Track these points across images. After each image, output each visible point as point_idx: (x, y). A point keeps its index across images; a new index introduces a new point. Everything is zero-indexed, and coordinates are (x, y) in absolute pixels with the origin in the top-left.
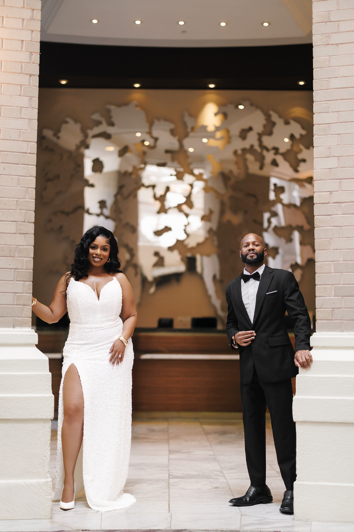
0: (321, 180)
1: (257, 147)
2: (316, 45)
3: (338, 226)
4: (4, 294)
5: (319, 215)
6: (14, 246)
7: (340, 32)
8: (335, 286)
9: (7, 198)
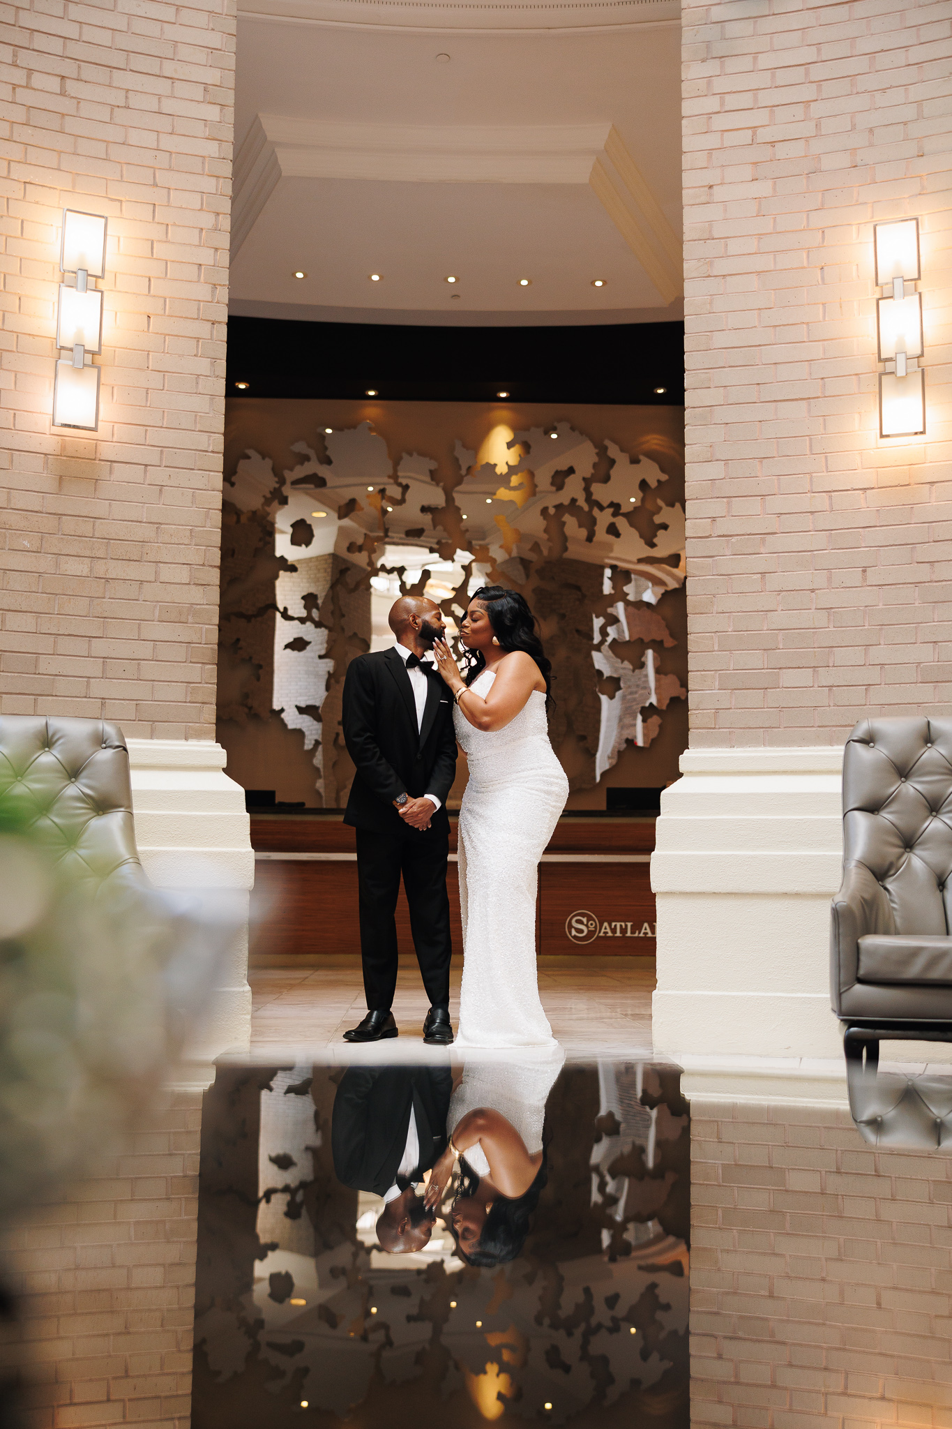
0: (697, 499)
1: (581, 502)
2: (689, 277)
3: (724, 575)
4: (169, 684)
5: (694, 557)
6: (186, 605)
7: (729, 256)
8: (720, 672)
9: (175, 525)
